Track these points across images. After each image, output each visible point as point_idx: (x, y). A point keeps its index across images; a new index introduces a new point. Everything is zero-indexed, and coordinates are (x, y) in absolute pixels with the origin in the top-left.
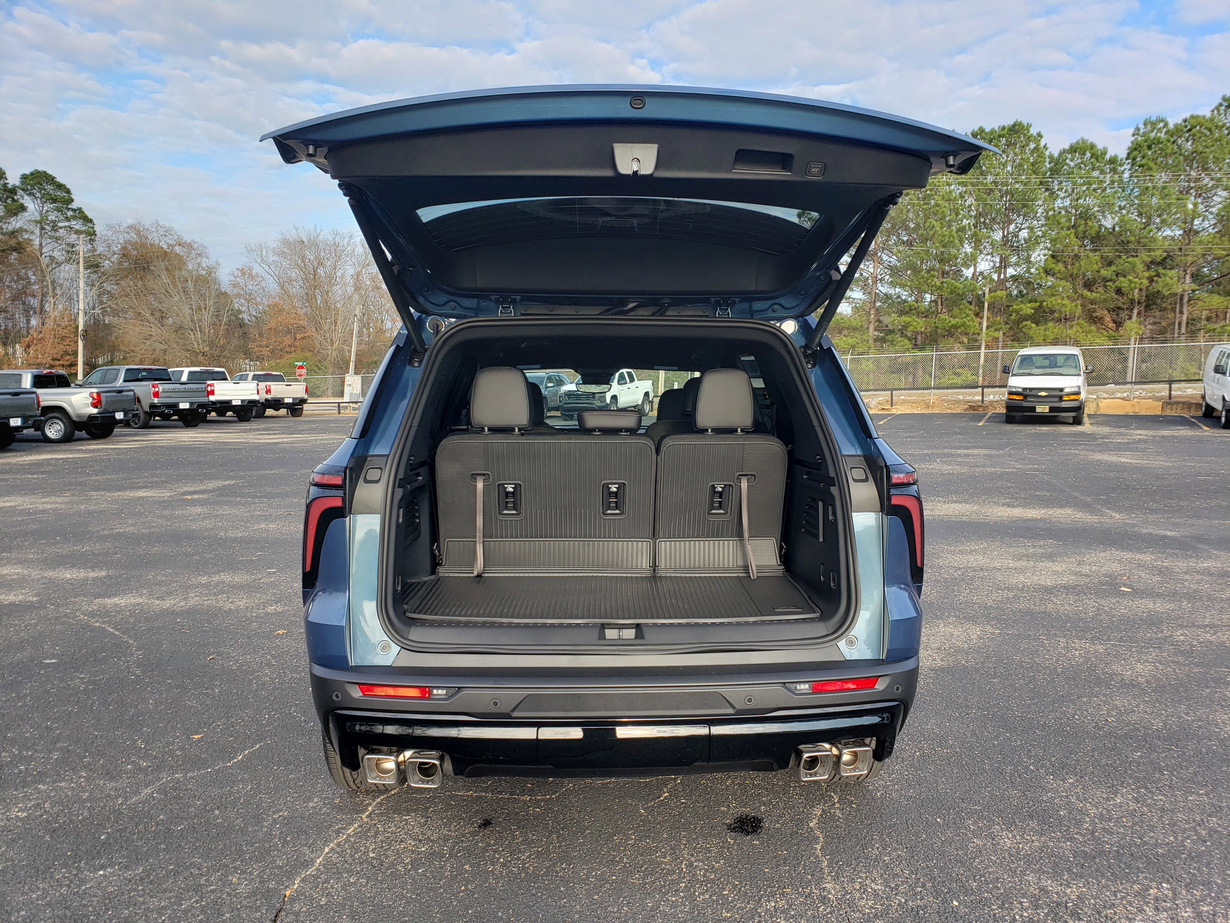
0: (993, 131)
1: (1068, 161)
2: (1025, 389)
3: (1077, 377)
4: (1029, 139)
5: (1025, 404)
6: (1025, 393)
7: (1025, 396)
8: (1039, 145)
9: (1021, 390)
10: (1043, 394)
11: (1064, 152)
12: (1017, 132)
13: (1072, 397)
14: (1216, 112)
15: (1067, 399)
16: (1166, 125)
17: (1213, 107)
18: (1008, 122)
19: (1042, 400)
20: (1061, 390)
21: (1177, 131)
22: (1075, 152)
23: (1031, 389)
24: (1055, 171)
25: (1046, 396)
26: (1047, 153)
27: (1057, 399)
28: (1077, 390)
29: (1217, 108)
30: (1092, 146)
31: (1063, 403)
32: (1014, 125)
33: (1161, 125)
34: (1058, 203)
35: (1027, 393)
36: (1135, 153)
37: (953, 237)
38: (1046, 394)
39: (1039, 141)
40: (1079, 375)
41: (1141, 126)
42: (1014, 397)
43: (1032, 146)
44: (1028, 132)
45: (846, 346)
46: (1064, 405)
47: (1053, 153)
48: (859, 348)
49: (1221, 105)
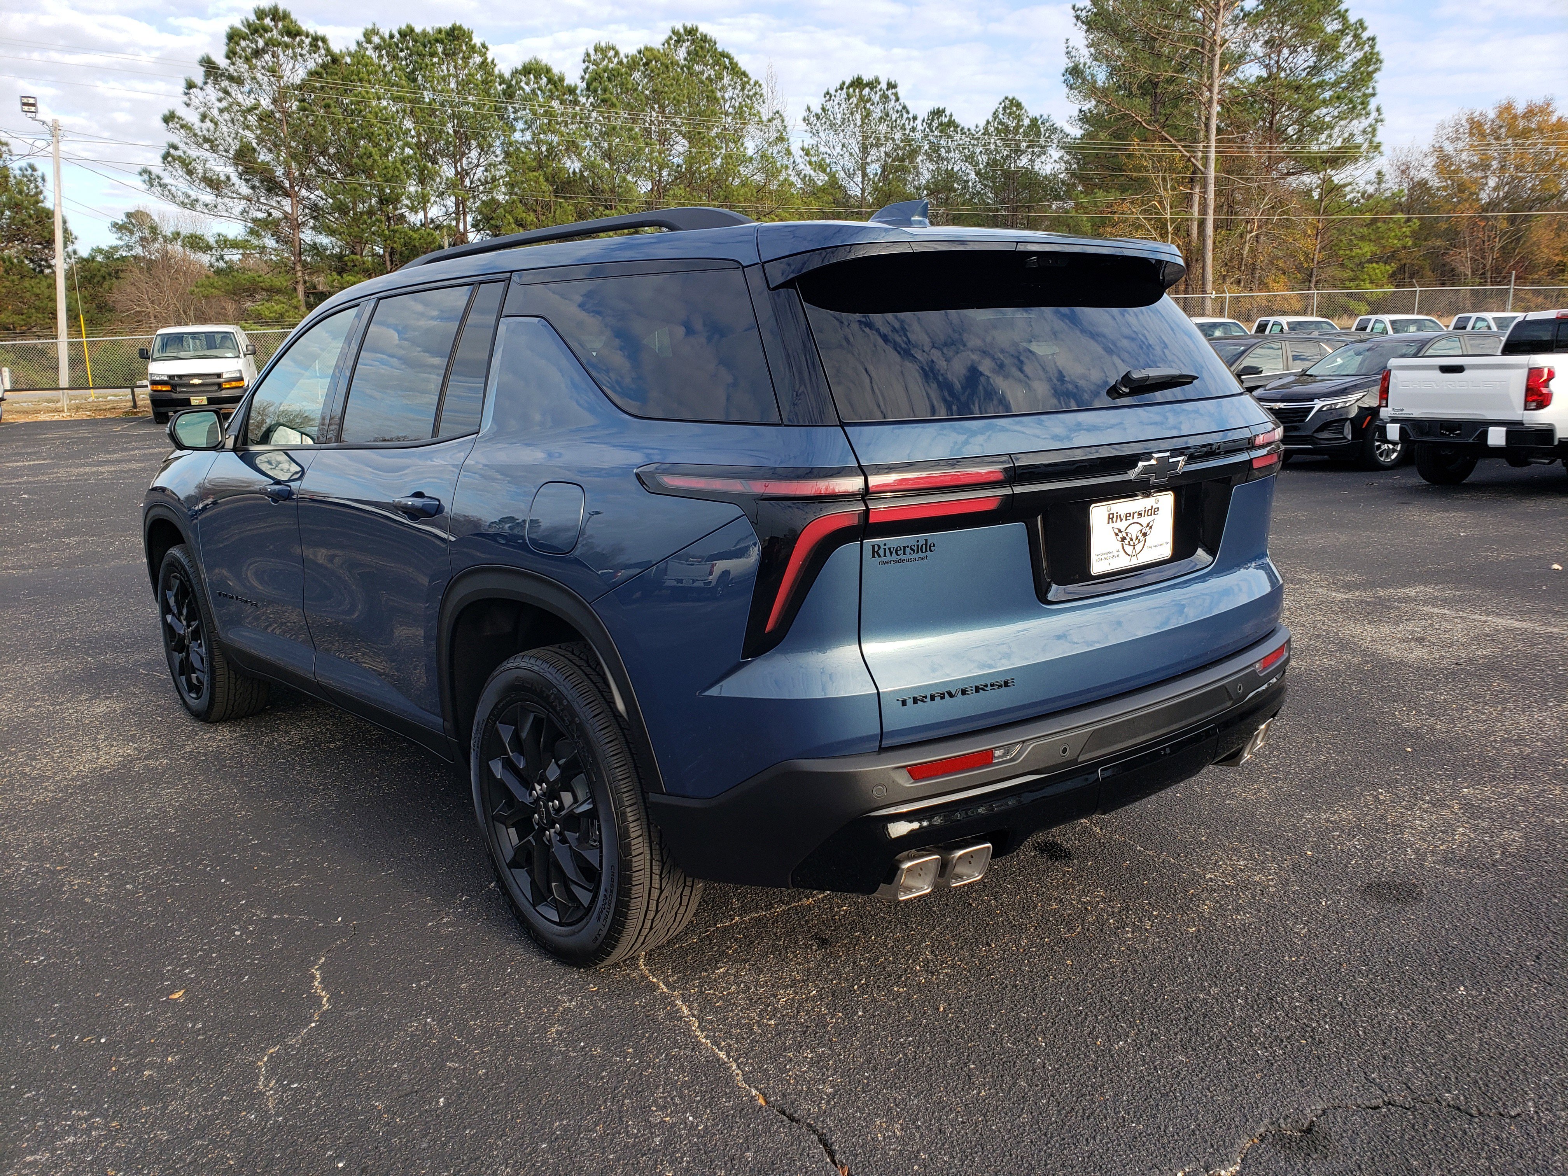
0: (425, 34)
1: (523, 84)
2: (171, 377)
3: (236, 359)
4: (473, 49)
5: (175, 396)
6: (172, 382)
7: (174, 387)
8: (486, 59)
9: (166, 378)
10: (196, 381)
11: (516, 72)
12: (458, 38)
13: (234, 384)
14: (666, 45)
15: (228, 386)
16: (617, 54)
17: (664, 40)
18: (447, 25)
19: (198, 390)
20: (219, 376)
21: (633, 64)
22: (529, 73)
23: (180, 377)
24: (509, 94)
25: (200, 385)
26: (496, 72)
27: (216, 388)
28: (238, 375)
29: (668, 42)
30: (548, 70)
31: (223, 392)
32: (454, 29)
33: (612, 53)
34: (517, 136)
35: (175, 382)
36: (595, 84)
37: (398, 171)
38: (200, 381)
39: (485, 53)
40: (238, 357)
41: (592, 52)
42: (159, 388)
43: (478, 59)
44: (471, 40)
45: (271, 315)
46: (224, 394)
47: (502, 71)
48: (289, 317)
49: (671, 38)
